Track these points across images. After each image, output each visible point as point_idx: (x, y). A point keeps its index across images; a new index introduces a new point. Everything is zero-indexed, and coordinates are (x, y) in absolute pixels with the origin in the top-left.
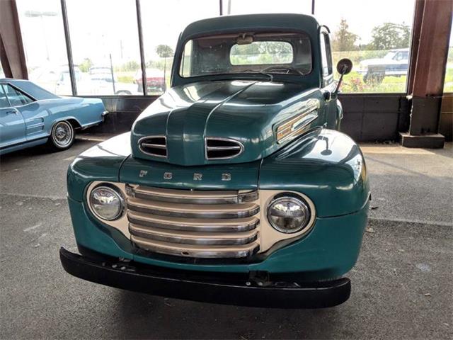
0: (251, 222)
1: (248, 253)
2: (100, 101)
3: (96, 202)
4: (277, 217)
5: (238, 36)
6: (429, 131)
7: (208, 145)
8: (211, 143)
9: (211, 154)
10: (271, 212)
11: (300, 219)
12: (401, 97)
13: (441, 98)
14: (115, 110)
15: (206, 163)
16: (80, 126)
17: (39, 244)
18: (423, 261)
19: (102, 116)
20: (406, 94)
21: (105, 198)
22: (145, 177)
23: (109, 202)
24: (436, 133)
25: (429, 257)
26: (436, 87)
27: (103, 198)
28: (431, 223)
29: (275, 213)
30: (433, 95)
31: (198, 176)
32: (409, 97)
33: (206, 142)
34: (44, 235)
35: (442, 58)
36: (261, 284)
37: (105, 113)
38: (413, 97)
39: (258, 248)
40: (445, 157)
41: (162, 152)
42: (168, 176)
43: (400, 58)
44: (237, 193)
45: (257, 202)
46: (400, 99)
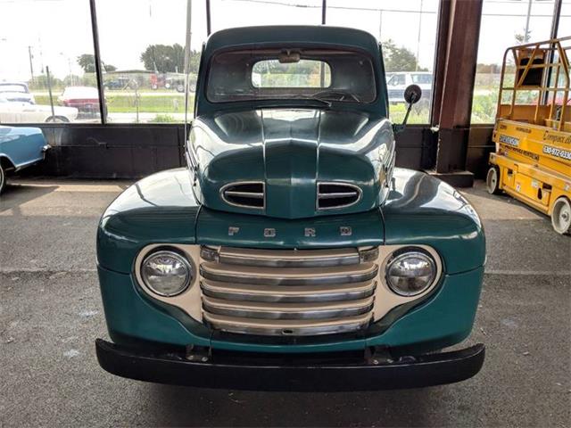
0: (369, 287)
1: (362, 326)
2: (39, 131)
3: (152, 272)
4: (398, 278)
5: (280, 52)
6: (456, 168)
7: (320, 192)
8: (324, 189)
9: (324, 202)
10: (390, 273)
11: (425, 278)
12: (424, 130)
13: (468, 131)
14: (60, 144)
15: (316, 214)
16: (12, 165)
17: (11, 338)
18: (506, 315)
19: (43, 152)
20: (430, 126)
21: (162, 266)
22: (236, 236)
23: (167, 271)
24: (464, 170)
25: (510, 311)
26: (463, 118)
27: (161, 267)
28: (496, 272)
29: (395, 273)
30: (458, 127)
31: (309, 231)
32: (435, 129)
33: (318, 189)
34: (14, 324)
35: (469, 86)
36: (376, 362)
37: (46, 147)
38: (440, 129)
39: (373, 319)
40: (479, 197)
41: (258, 202)
42: (270, 233)
43: (396, 83)
44: (357, 251)
45: (376, 262)
46: (424, 131)
